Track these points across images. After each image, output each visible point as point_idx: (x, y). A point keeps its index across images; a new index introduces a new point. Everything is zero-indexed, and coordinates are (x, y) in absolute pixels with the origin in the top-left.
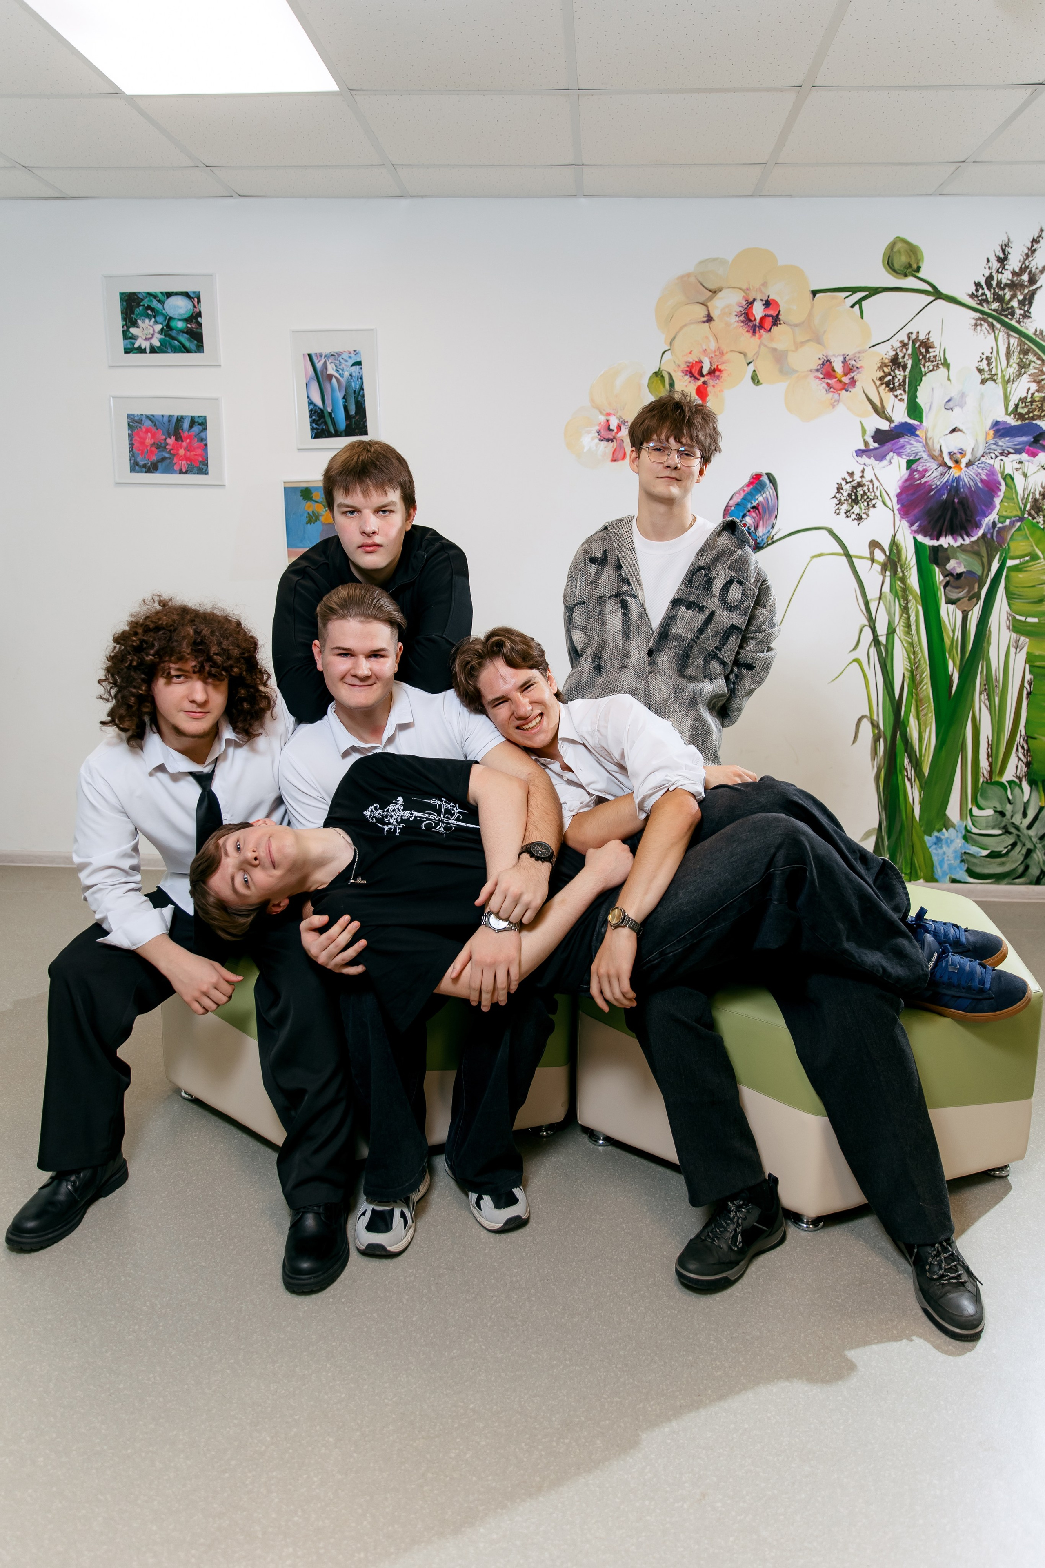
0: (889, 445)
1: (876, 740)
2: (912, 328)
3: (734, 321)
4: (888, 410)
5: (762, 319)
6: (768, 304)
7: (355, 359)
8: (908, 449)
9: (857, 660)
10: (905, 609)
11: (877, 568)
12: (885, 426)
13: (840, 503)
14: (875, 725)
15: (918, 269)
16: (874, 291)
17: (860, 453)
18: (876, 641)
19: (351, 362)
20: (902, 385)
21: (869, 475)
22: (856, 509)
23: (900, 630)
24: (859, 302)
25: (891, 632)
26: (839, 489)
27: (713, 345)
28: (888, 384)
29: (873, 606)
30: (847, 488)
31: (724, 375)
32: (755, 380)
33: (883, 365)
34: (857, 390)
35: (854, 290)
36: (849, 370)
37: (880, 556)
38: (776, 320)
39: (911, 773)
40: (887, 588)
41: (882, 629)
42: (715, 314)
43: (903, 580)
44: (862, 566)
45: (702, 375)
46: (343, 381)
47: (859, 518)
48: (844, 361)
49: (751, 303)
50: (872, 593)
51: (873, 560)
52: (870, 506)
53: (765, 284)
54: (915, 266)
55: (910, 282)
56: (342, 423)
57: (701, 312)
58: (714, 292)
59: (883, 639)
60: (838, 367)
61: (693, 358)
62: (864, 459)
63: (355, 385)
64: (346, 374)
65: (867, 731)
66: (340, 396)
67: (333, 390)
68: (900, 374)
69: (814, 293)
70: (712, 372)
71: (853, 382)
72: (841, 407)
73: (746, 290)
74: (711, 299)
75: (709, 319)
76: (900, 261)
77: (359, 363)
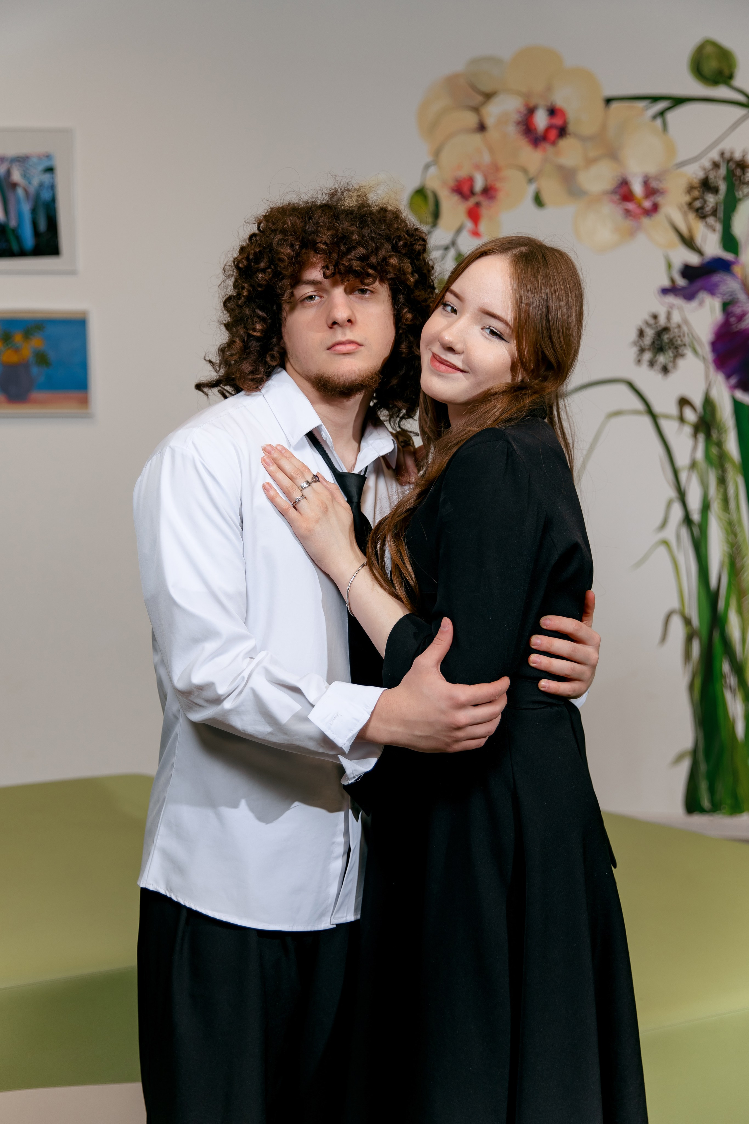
0: (699, 283)
1: (689, 639)
2: (726, 145)
3: (512, 131)
4: (699, 240)
5: (548, 130)
6: (553, 112)
7: (46, 164)
8: (723, 288)
9: (665, 543)
10: (722, 481)
11: (688, 430)
12: (694, 259)
13: (642, 350)
14: (687, 622)
15: (731, 77)
16: (678, 101)
17: (665, 291)
18: (687, 520)
19: (41, 167)
20: (714, 213)
21: (676, 318)
22: (662, 359)
23: (716, 506)
24: (662, 114)
25: (706, 507)
26: (641, 334)
27: (486, 158)
28: (697, 210)
29: (683, 476)
30: (650, 333)
31: (501, 195)
32: (538, 201)
33: (691, 189)
34: (659, 217)
35: (655, 99)
36: (651, 191)
37: (690, 416)
38: (562, 131)
39: (732, 680)
40: (700, 454)
41: (694, 503)
42: (490, 121)
43: (720, 444)
44: (669, 427)
45: (472, 193)
46: (32, 190)
47: (665, 370)
48: (646, 183)
49: (531, 111)
50: (682, 460)
51: (682, 419)
52: (678, 355)
53: (549, 89)
54: (726, 72)
55: (722, 92)
56: (28, 239)
57: (471, 119)
58: (488, 96)
59: (696, 517)
60: (638, 189)
61: (463, 173)
62: (671, 299)
63: (46, 195)
64: (35, 182)
65: (677, 627)
66: (26, 208)
67: (18, 201)
68: (711, 200)
69: (608, 101)
70: (488, 192)
71: (656, 208)
72: (641, 238)
73: (527, 96)
74: (483, 104)
75: (482, 128)
76: (711, 65)
77: (50, 170)
